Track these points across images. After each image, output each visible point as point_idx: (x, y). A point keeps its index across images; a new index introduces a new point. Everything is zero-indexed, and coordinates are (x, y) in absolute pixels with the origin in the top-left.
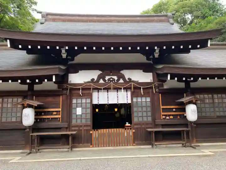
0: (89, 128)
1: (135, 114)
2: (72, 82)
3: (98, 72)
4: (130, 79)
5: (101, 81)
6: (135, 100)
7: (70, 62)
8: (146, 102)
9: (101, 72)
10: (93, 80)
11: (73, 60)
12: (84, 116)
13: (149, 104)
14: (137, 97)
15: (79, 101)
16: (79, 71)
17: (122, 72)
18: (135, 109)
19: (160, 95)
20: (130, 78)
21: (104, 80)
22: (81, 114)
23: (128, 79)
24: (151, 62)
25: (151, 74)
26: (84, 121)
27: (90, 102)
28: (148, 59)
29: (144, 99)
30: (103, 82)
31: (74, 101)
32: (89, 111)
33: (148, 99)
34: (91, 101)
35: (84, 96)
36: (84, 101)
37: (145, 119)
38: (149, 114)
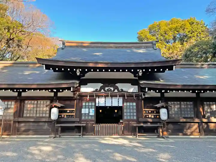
0: (93, 123)
1: (125, 114)
2: (83, 91)
3: (101, 85)
4: (122, 90)
5: (102, 91)
6: (125, 104)
7: (82, 78)
8: (133, 106)
9: (103, 85)
10: (97, 90)
11: (84, 76)
13: (135, 107)
14: (127, 102)
15: (87, 104)
16: (88, 84)
17: (117, 85)
18: (125, 111)
19: (143, 101)
21: (104, 90)
22: (88, 113)
23: (121, 90)
24: (137, 78)
25: (137, 86)
26: (90, 118)
27: (94, 105)
28: (135, 76)
29: (131, 104)
31: (84, 104)
33: (134, 104)
35: (90, 100)
36: (90, 104)
37: (132, 118)
38: (135, 114)
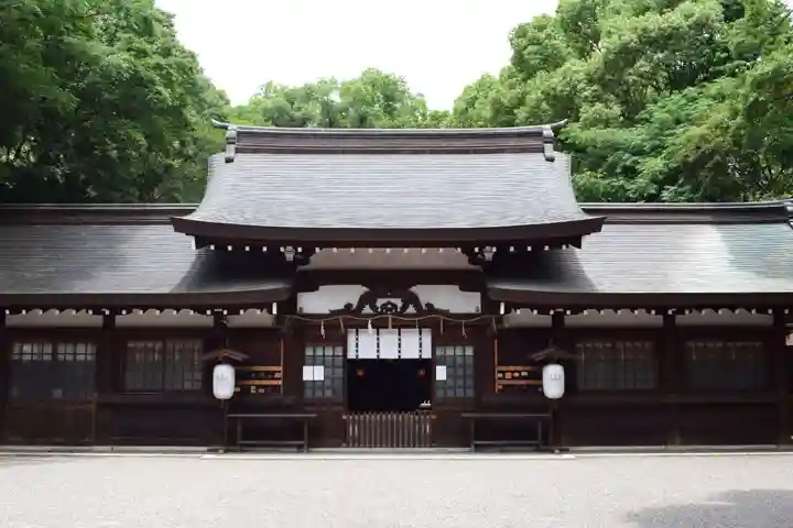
0: (341, 408)
2: (305, 311)
3: (360, 290)
4: (429, 306)
5: (367, 310)
6: (439, 352)
7: (301, 268)
8: (464, 356)
9: (365, 289)
10: (348, 306)
11: (306, 262)
12: (328, 383)
13: (470, 361)
14: (445, 344)
15: (319, 352)
16: (320, 287)
17: (414, 289)
19: (496, 341)
20: (431, 302)
21: (373, 307)
22: (323, 379)
23: (426, 306)
24: (479, 268)
25: (479, 294)
26: (329, 393)
27: (341, 354)
28: (472, 261)
29: (459, 351)
30: (371, 312)
31: (309, 352)
32: (339, 372)
33: (469, 351)
34: (345, 351)
35: (324, 342)
36: (329, 352)
37: (460, 393)
38: (470, 382)
